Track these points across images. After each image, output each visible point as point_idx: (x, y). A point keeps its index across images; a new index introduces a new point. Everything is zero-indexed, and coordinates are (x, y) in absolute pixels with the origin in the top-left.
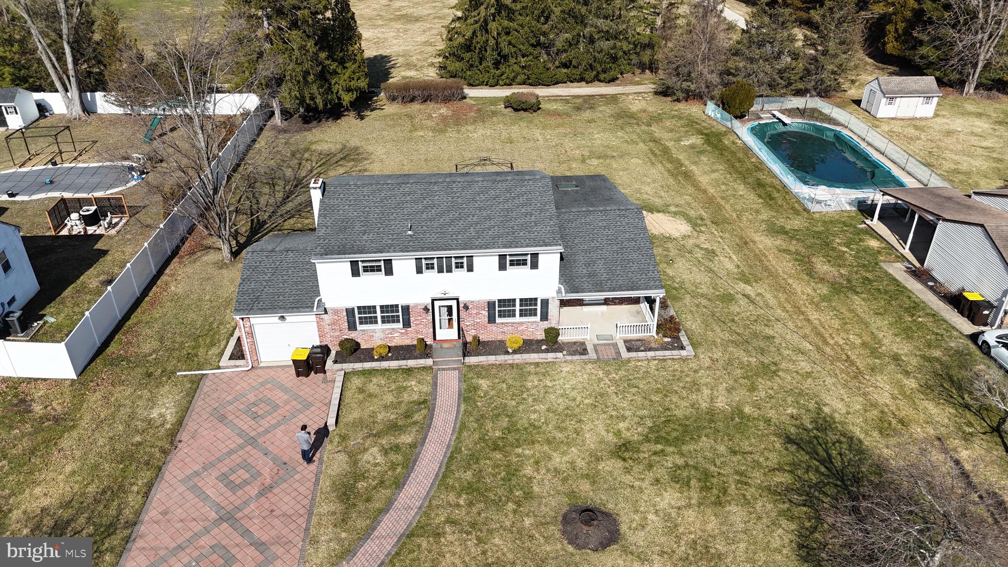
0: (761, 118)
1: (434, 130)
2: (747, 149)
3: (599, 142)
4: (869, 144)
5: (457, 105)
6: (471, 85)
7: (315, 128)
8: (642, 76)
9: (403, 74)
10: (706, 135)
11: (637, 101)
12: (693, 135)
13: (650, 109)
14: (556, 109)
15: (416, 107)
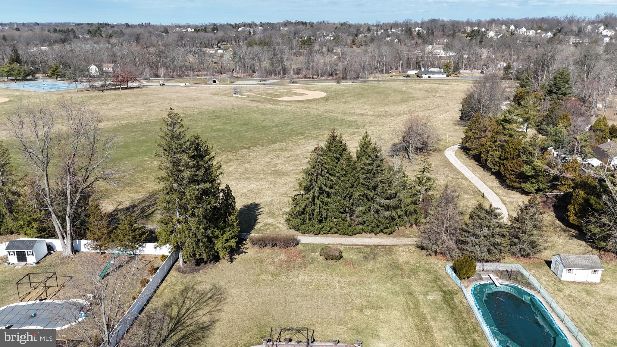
0: (481, 279)
1: (273, 274)
2: (469, 309)
3: (374, 292)
4: (554, 311)
5: (292, 250)
6: (304, 233)
7: (201, 269)
8: (411, 229)
9: (266, 220)
10: (444, 292)
11: (404, 253)
12: (436, 291)
13: (412, 262)
14: (352, 258)
15: (267, 250)
